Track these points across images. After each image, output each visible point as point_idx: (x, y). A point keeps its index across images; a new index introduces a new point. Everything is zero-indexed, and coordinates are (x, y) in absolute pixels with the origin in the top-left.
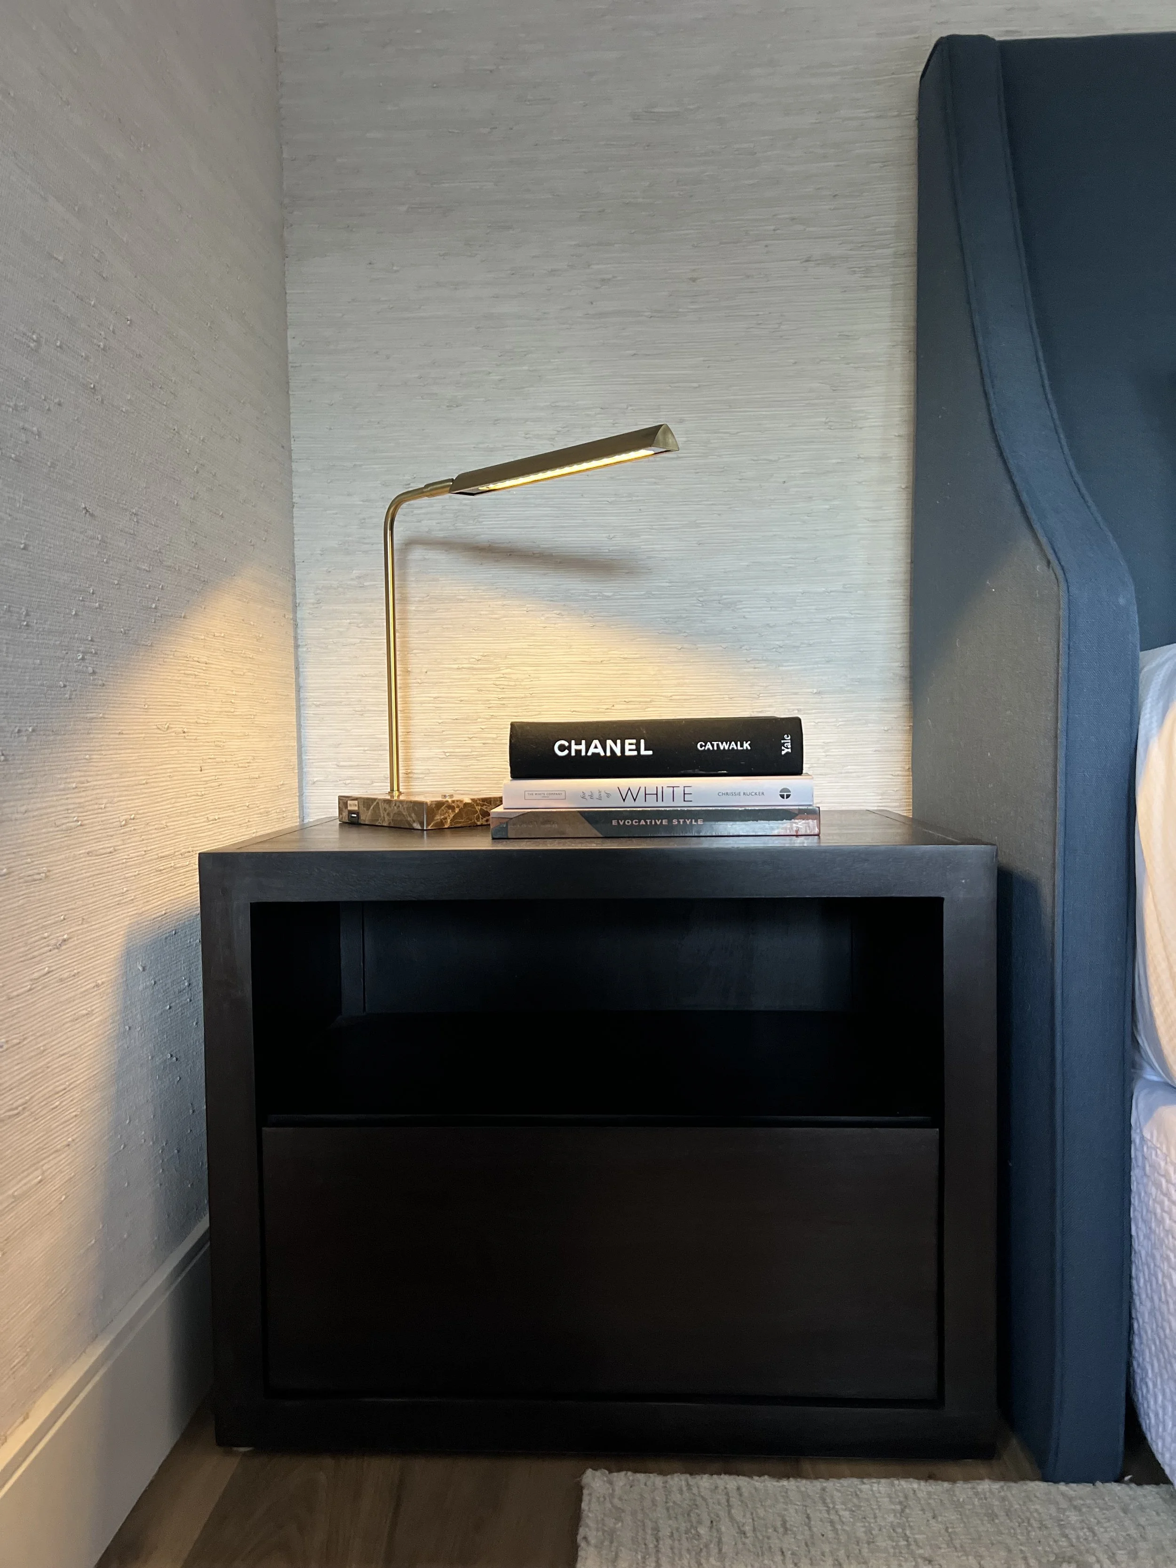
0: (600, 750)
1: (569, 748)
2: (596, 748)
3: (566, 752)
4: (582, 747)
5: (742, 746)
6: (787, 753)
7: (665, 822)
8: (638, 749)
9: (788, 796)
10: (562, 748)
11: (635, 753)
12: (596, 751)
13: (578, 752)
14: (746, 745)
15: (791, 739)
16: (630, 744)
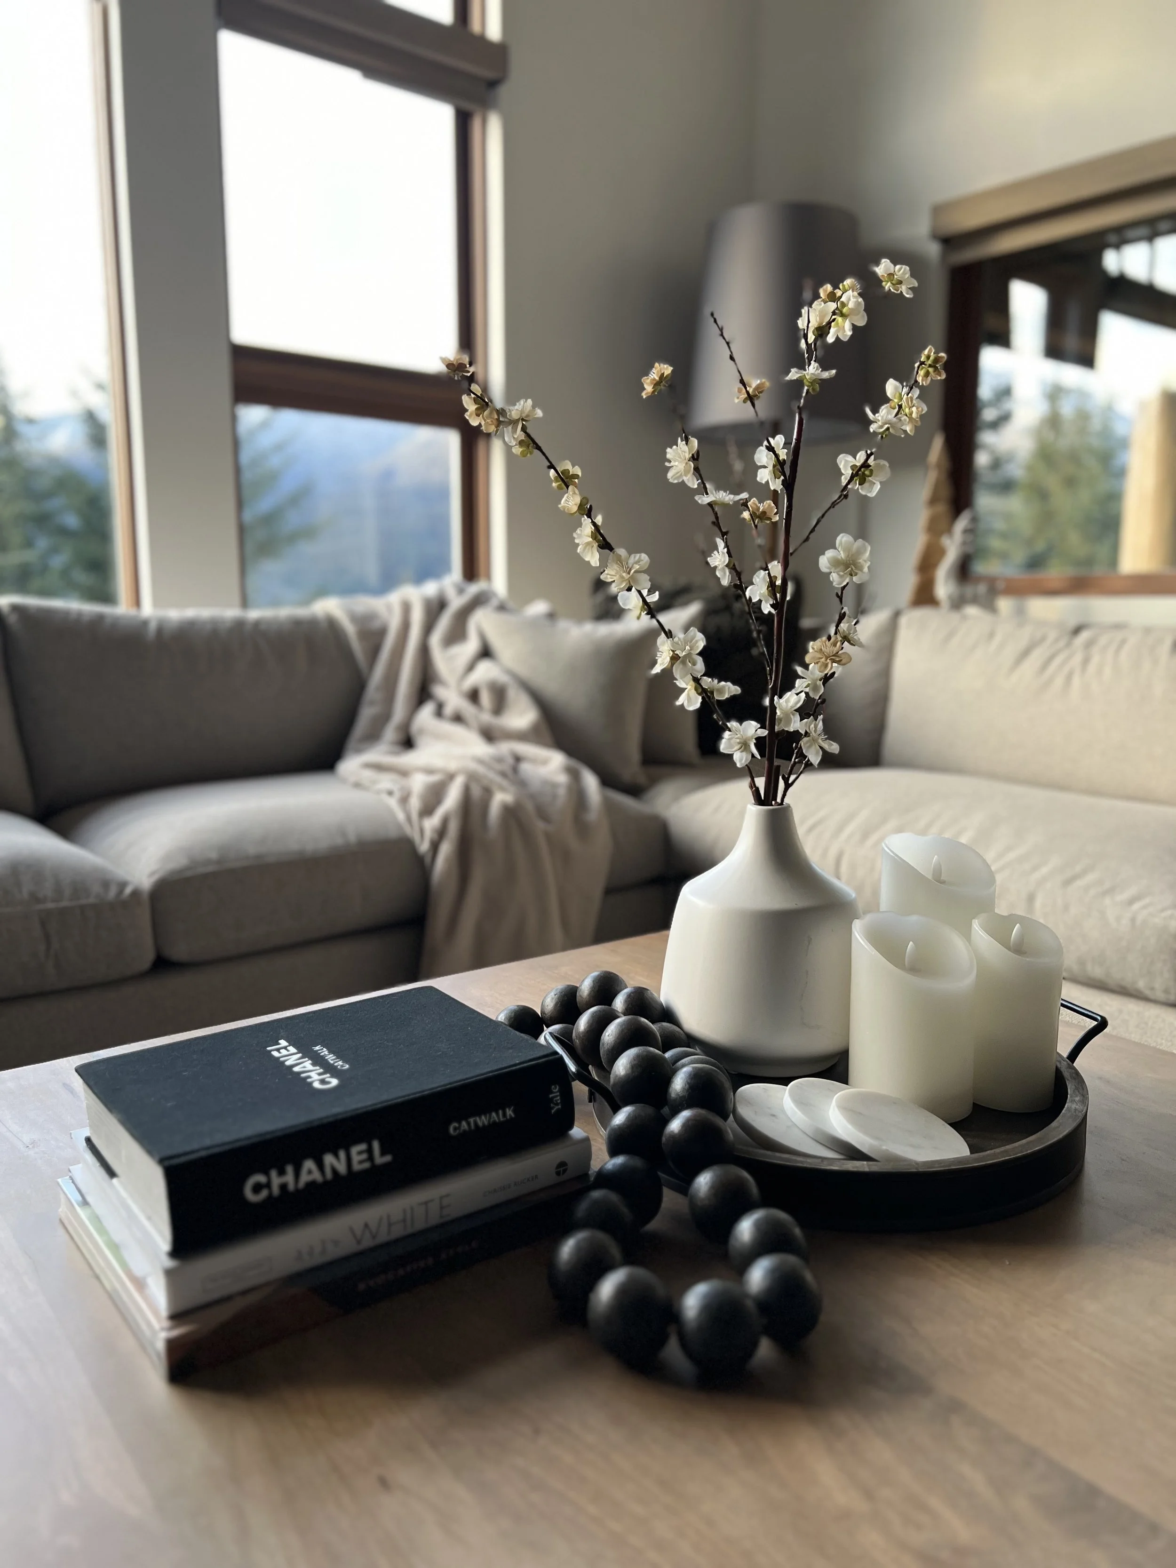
0: (317, 1176)
1: (268, 1185)
2: (310, 1171)
3: (264, 1193)
4: (289, 1178)
5: (504, 1115)
6: (558, 1110)
7: (430, 1261)
8: (371, 1158)
9: (565, 1171)
10: (257, 1188)
11: (367, 1165)
12: (309, 1178)
13: (283, 1187)
14: (509, 1112)
15: (559, 1091)
16: (360, 1153)
